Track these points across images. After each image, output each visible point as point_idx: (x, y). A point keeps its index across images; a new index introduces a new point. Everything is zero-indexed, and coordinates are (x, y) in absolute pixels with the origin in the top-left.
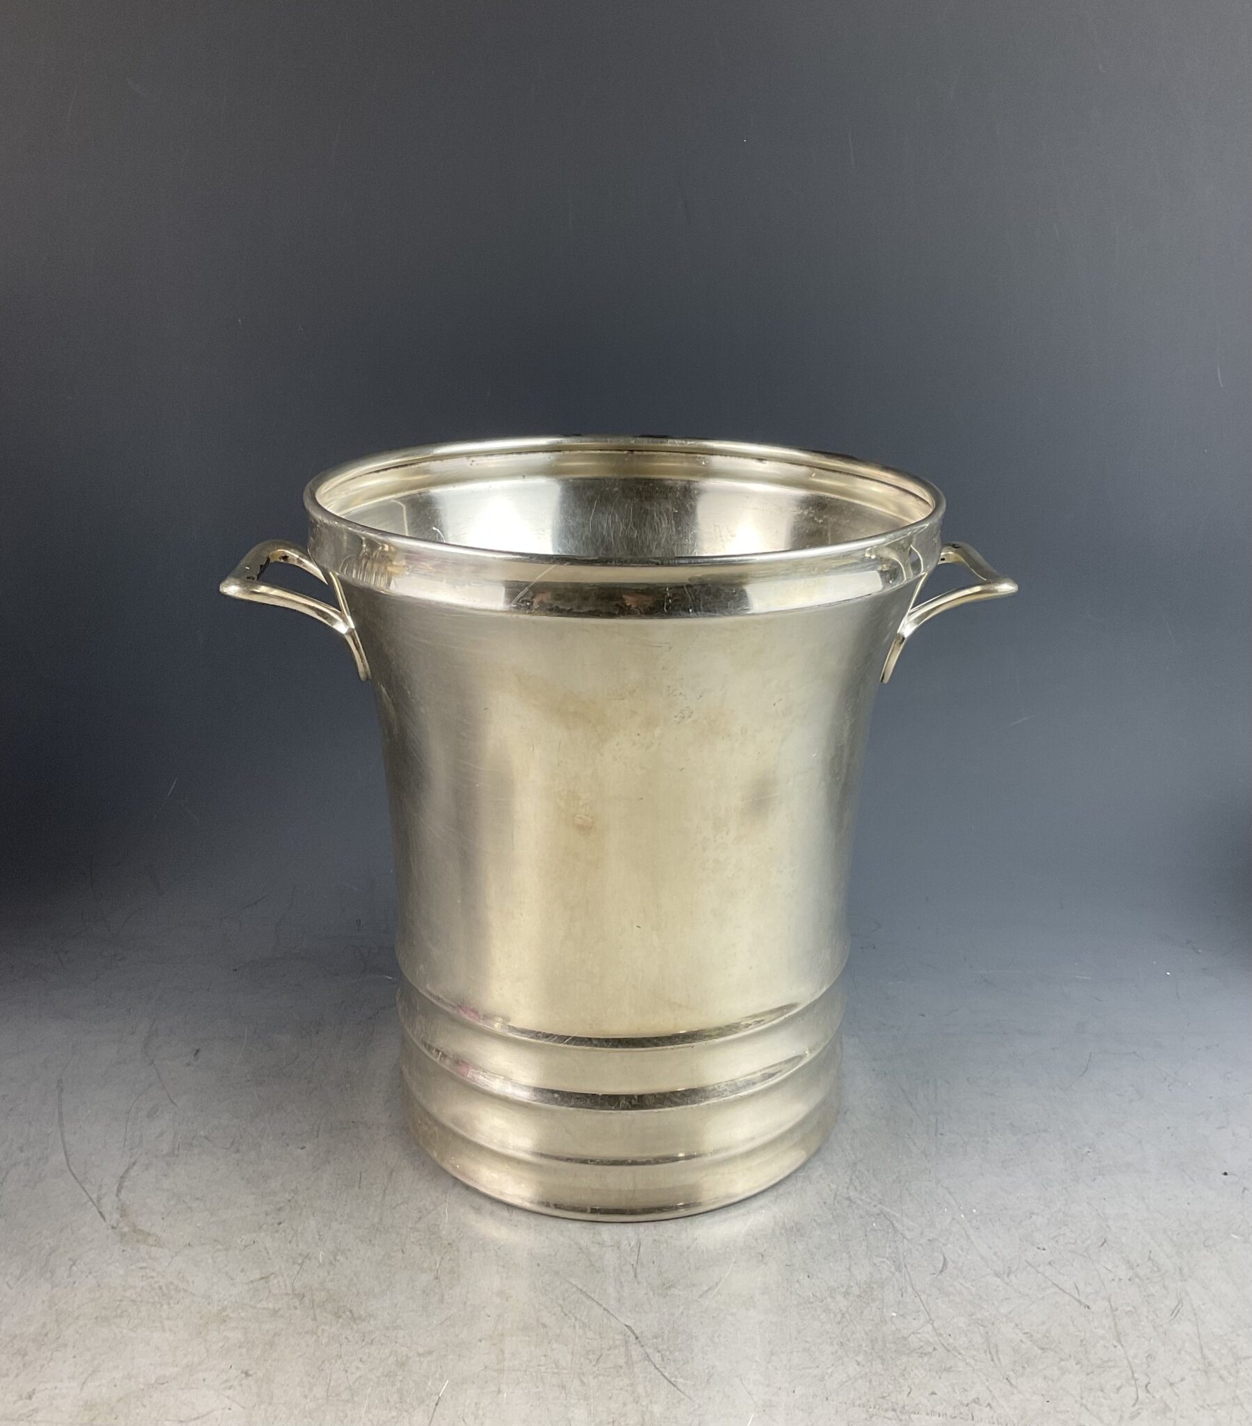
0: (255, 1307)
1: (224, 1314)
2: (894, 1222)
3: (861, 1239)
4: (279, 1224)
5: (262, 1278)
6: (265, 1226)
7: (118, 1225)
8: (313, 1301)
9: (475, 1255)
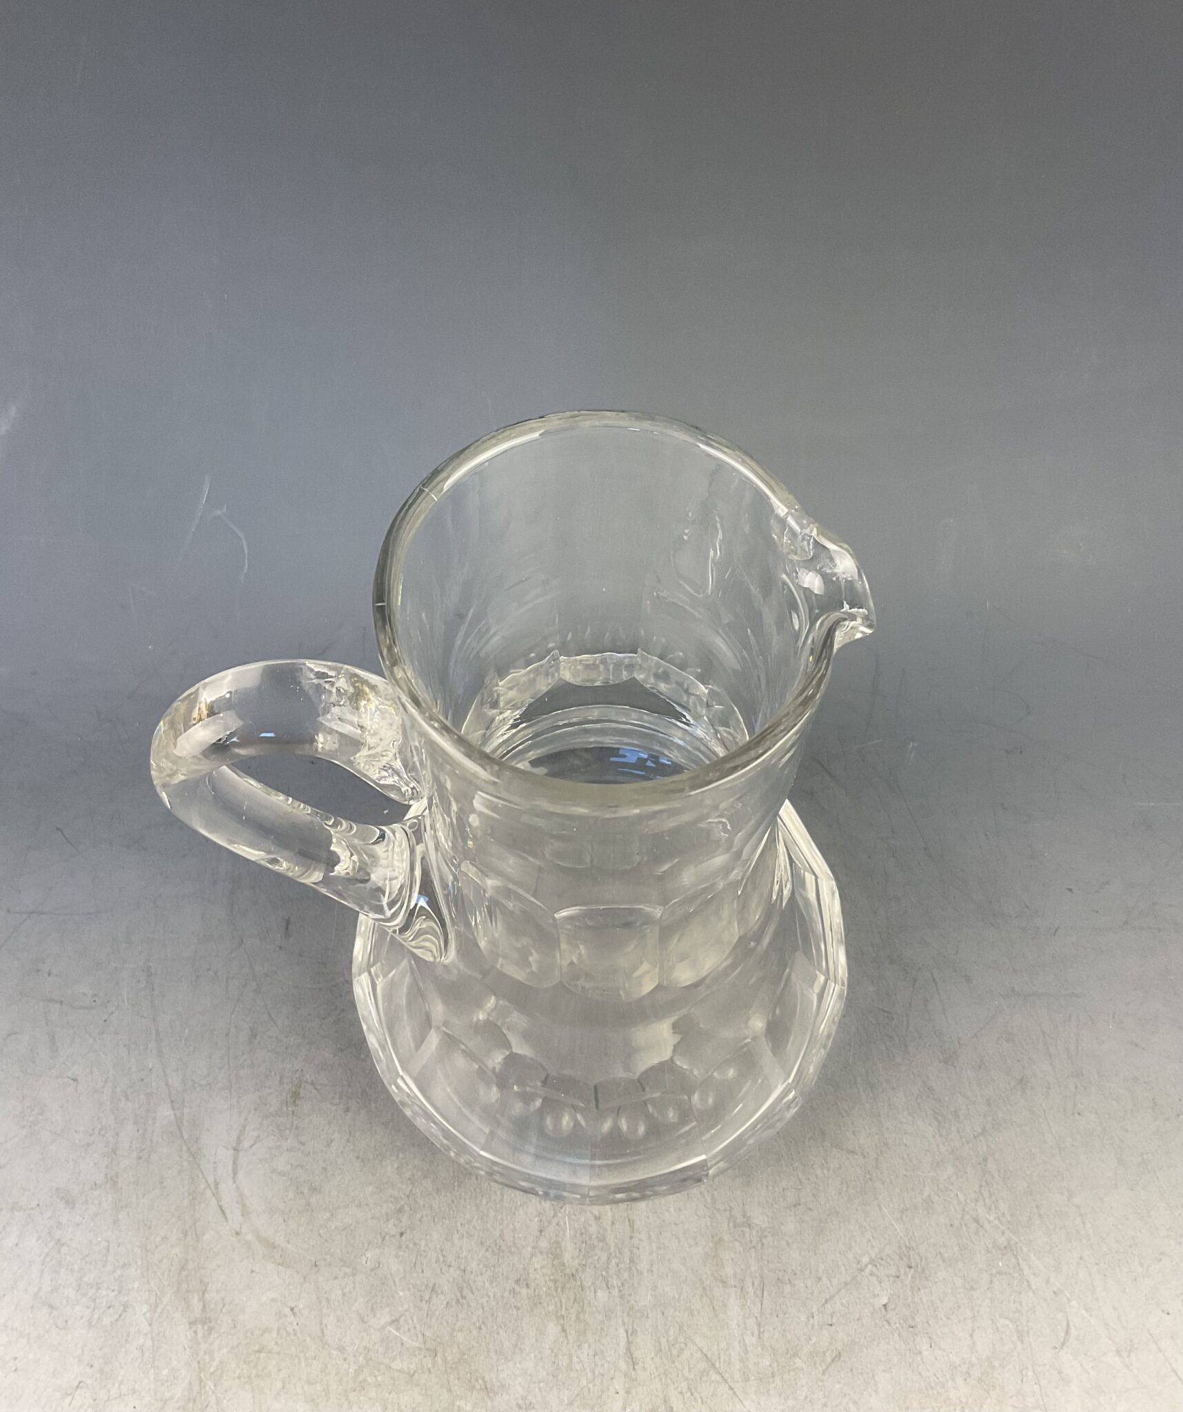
0: (390, 1368)
1: (361, 1378)
2: (1021, 1262)
3: (986, 1289)
4: (402, 1234)
5: (393, 1321)
6: (387, 1237)
7: (241, 1228)
8: (445, 1361)
9: (600, 1293)
